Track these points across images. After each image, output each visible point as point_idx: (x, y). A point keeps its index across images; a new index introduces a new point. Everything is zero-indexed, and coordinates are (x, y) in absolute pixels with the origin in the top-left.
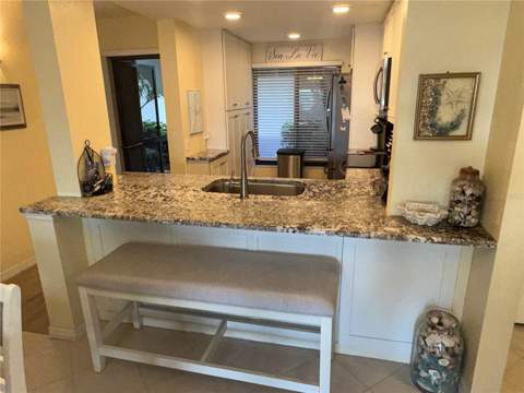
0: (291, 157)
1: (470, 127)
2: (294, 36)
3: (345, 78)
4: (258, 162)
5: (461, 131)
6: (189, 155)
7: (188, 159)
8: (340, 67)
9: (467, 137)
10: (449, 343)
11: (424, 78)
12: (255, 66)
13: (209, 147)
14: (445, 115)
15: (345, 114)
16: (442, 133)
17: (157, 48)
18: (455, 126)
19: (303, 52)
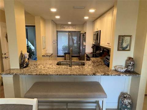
0: (67, 55)
1: (130, 48)
2: (70, 23)
3: (84, 34)
4: (58, 56)
5: (128, 49)
6: (43, 55)
7: (43, 56)
8: (80, 31)
9: (129, 50)
10: (130, 101)
11: (120, 36)
12: (58, 30)
13: (47, 52)
14: (124, 45)
15: (84, 44)
16: (124, 49)
17: (35, 24)
18: (126, 47)
19: (71, 27)
